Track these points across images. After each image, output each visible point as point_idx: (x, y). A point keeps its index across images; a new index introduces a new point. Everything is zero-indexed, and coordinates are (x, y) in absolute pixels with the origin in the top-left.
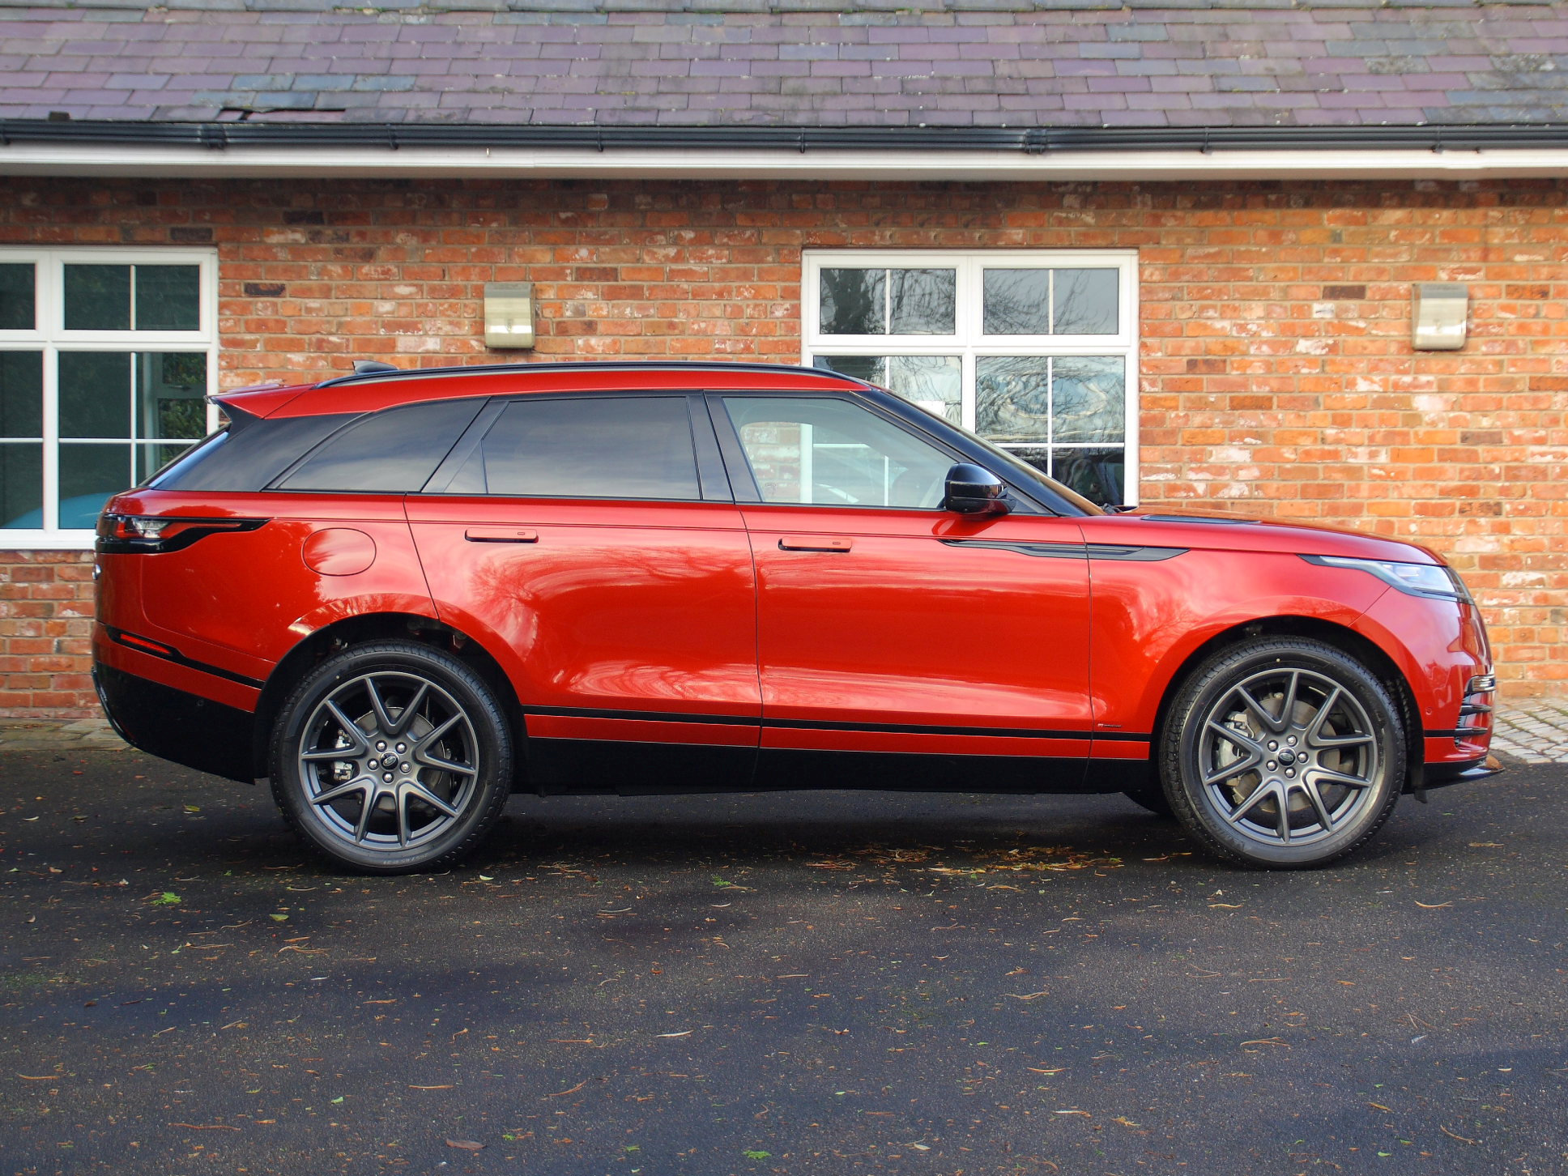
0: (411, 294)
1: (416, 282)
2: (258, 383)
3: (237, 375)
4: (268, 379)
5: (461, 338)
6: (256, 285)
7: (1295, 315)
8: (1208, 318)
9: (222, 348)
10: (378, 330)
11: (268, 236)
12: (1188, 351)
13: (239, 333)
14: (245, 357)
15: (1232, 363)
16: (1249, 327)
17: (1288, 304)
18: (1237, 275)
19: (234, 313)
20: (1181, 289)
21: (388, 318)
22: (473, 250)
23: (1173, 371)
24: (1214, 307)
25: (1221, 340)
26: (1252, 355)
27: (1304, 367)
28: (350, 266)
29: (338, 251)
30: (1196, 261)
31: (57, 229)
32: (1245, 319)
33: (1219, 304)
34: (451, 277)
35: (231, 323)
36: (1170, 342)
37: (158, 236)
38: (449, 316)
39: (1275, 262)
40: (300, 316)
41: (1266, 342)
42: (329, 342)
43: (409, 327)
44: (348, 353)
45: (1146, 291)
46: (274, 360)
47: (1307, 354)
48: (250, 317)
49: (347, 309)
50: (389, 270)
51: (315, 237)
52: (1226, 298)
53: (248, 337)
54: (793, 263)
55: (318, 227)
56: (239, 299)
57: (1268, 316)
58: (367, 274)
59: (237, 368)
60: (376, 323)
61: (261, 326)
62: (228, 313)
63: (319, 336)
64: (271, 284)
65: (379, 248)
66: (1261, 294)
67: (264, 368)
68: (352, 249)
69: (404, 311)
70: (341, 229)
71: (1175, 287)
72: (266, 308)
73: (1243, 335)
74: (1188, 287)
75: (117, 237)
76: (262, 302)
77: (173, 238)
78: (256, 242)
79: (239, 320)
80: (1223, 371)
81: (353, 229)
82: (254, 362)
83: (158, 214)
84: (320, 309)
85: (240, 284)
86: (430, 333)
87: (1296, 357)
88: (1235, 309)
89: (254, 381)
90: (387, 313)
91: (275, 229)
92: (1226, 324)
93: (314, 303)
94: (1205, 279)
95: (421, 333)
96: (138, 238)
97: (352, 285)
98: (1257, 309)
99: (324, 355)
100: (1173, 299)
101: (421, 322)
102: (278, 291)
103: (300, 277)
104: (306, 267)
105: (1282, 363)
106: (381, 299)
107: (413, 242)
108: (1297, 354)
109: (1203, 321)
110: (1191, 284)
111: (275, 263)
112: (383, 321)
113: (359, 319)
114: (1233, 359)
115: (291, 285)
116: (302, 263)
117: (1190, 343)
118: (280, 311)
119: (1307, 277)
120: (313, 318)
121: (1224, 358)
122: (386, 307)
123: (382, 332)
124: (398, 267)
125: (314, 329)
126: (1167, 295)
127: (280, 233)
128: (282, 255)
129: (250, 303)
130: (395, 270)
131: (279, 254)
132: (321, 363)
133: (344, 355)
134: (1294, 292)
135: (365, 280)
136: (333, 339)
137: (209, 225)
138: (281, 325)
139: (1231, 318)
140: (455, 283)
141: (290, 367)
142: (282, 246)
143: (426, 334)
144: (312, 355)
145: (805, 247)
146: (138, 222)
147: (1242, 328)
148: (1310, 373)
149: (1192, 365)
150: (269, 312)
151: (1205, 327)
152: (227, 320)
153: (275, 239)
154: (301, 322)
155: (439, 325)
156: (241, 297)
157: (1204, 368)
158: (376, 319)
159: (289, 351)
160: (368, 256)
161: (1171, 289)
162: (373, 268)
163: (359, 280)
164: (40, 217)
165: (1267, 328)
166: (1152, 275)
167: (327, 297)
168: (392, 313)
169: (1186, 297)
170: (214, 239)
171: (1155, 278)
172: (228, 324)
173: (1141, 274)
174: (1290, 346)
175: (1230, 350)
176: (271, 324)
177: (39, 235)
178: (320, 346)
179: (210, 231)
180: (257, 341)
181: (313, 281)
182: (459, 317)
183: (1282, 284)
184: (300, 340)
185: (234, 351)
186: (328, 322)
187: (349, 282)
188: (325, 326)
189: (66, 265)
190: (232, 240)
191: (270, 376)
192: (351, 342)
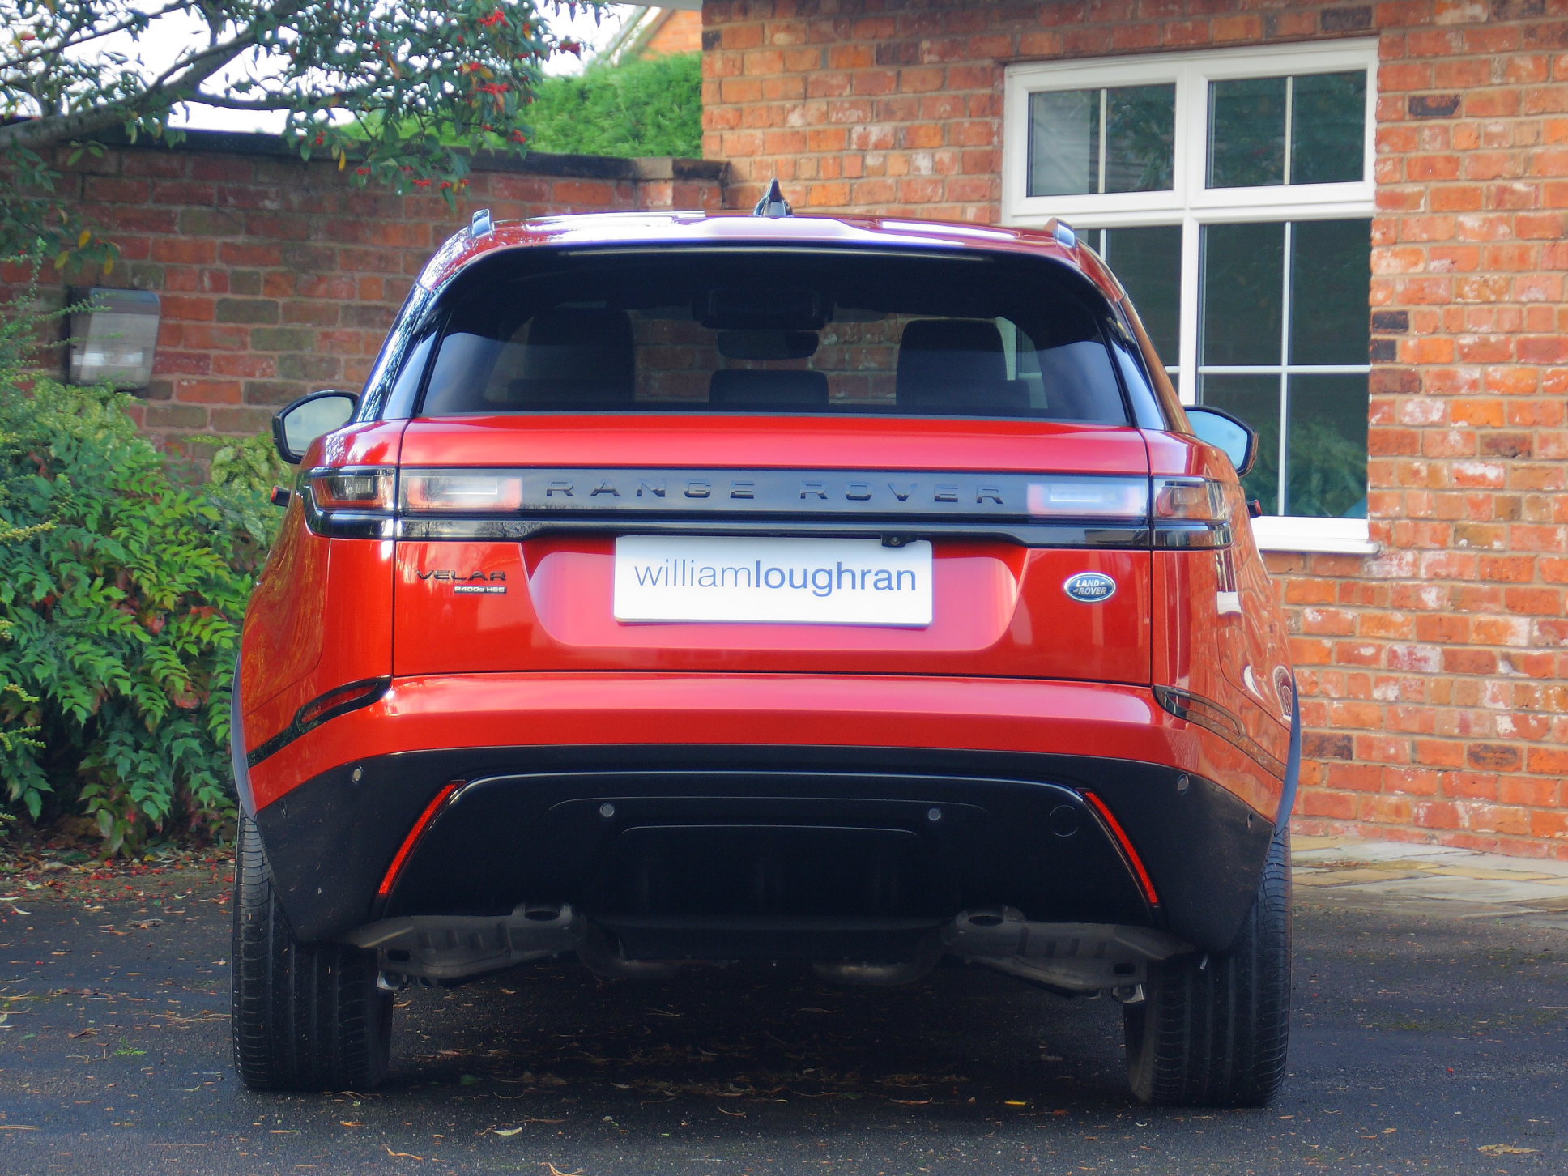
2: (1420, 267)
3: (1395, 255)
4: (1433, 259)
6: (1423, 98)
9: (1382, 210)
11: (1439, 13)
13: (1398, 182)
14: (1405, 223)
19: (1395, 149)
28: (1545, 54)
29: (1530, 32)
31: (1189, 25)
35: (1389, 166)
37: (1306, 27)
40: (1477, 149)
42: (1513, 192)
44: (1537, 209)
46: (1441, 228)
48: (1413, 155)
49: (1538, 134)
51: (1500, 9)
53: (1411, 189)
56: (1403, 124)
59: (1395, 243)
61: (1427, 169)
62: (1386, 148)
63: (1499, 182)
64: (1442, 96)
67: (1428, 241)
68: (1548, 27)
72: (1434, 138)
75: (1257, 34)
76: (1431, 128)
77: (1325, 28)
78: (1424, 24)
79: (1401, 160)
82: (1417, 231)
84: (1502, 136)
85: (1403, 99)
89: (1416, 264)
91: (1450, 1)
93: (1495, 126)
96: (1283, 31)
97: (1546, 90)
99: (1506, 215)
102: (1449, 108)
103: (1479, 83)
104: (1487, 63)
111: (1447, 60)
113: (1555, 150)
115: (1469, 95)
116: (1483, 57)
118: (1453, 141)
120: (1493, 151)
125: (1494, 170)
127: (1457, 6)
128: (1457, 43)
129: (1415, 130)
131: (1454, 44)
132: (1503, 230)
133: (1531, 215)
135: (1563, 80)
136: (1519, 186)
137: (1367, 2)
138: (1453, 162)
141: (1461, 238)
142: (1457, 28)
144: (1491, 216)
146: (1282, 6)
150: (1438, 144)
152: (1385, 161)
153: (1448, 17)
154: (1477, 158)
156: (1402, 119)
159: (1462, 211)
163: (1555, 80)
164: (1170, 7)
167: (1513, 113)
170: (1373, 24)
172: (1387, 169)
176: (1440, 166)
177: (1169, 36)
178: (1501, 199)
179: (1368, 11)
180: (1420, 194)
181: (1494, 88)
184: (1475, 190)
185: (1394, 214)
186: (1513, 157)
187: (1543, 85)
188: (1509, 165)
189: (1210, 83)
190: (1396, 23)
191: (1436, 255)
192: (1542, 191)
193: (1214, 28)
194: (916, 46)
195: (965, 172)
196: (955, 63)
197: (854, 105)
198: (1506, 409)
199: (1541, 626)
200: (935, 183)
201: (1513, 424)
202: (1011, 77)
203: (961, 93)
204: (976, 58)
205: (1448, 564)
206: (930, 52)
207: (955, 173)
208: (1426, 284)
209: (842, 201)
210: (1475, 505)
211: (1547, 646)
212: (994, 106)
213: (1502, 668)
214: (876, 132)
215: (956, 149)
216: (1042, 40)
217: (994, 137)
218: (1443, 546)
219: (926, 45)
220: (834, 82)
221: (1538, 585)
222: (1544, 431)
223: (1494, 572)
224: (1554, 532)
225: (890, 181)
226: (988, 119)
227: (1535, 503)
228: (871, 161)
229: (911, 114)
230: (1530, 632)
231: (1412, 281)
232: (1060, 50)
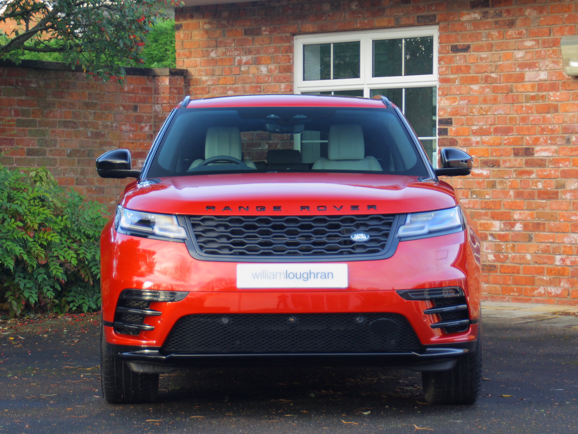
0: (532, 46)
1: (535, 38)
2: (457, 103)
3: (447, 99)
4: (461, 100)
5: (558, 71)
6: (456, 46)
9: (440, 84)
10: (516, 69)
11: (462, 16)
13: (448, 74)
14: (450, 88)
19: (446, 63)
21: (521, 61)
22: (566, 16)
28: (502, 30)
29: (496, 23)
31: (366, 21)
34: (554, 34)
35: (444, 69)
37: (411, 21)
38: (552, 58)
40: (477, 63)
42: (491, 77)
43: (531, 66)
44: (500, 83)
46: (464, 90)
48: (453, 65)
49: (500, 57)
50: (522, 32)
51: (485, 15)
53: (452, 76)
55: (486, 9)
56: (448, 55)
58: (510, 35)
59: (447, 95)
60: (515, 64)
61: (458, 70)
62: (443, 63)
63: (486, 74)
64: (464, 45)
65: (517, 19)
67: (459, 94)
68: (503, 21)
69: (529, 56)
70: (498, 9)
72: (461, 59)
75: (392, 24)
76: (459, 56)
77: (418, 22)
78: (456, 21)
79: (448, 67)
81: (503, 8)
82: (455, 91)
83: (411, 8)
84: (487, 58)
85: (449, 46)
86: (543, 69)
89: (455, 102)
90: (521, 58)
91: (466, 12)
93: (484, 55)
95: (537, 69)
96: (402, 23)
97: (503, 42)
99: (488, 85)
101: (538, 62)
102: (466, 49)
103: (477, 40)
104: (480, 33)
106: (518, 49)
107: (534, 14)
111: (465, 32)
112: (518, 63)
113: (507, 63)
115: (473, 44)
116: (479, 31)
118: (468, 60)
120: (483, 63)
122: (519, 54)
123: (518, 70)
124: (526, 30)
125: (483, 70)
127: (469, 14)
128: (469, 27)
129: (454, 56)
130: (525, 32)
131: (468, 27)
132: (487, 90)
133: (498, 85)
135: (510, 39)
136: (493, 75)
137: (434, 13)
138: (468, 68)
140: (556, 37)
141: (472, 93)
142: (469, 21)
143: (540, 70)
144: (483, 85)
146: (402, 14)
150: (462, 61)
152: (442, 67)
153: (465, 18)
154: (477, 66)
155: (547, 64)
156: (448, 53)
158: (515, 62)
159: (472, 84)
160: (511, 24)
162: (513, 32)
163: (506, 39)
164: (359, 15)
167: (491, 50)
168: (523, 58)
170: (437, 21)
172: (443, 70)
176: (463, 68)
177: (359, 25)
178: (487, 80)
179: (435, 16)
180: (456, 78)
181: (483, 42)
182: (558, 58)
184: (477, 77)
185: (446, 85)
186: (491, 65)
187: (502, 41)
188: (489, 68)
189: (373, 41)
190: (445, 20)
191: (462, 99)
192: (502, 77)
193: (376, 22)
194: (260, 29)
195: (280, 72)
196: (275, 35)
197: (236, 50)
198: (490, 151)
199: (504, 224)
200: (269, 76)
201: (492, 155)
202: (296, 39)
203: (278, 45)
204: (284, 33)
205: (469, 203)
206: (265, 31)
207: (276, 72)
208: (459, 109)
209: (232, 83)
210: (479, 183)
211: (507, 230)
212: (290, 50)
213: (490, 238)
214: (245, 59)
215: (276, 65)
216: (309, 27)
217: (290, 60)
218: (467, 197)
219: (264, 28)
220: (228, 41)
221: (503, 210)
222: (504, 158)
223: (486, 206)
224: (509, 192)
225: (251, 76)
226: (288, 54)
227: (501, 183)
228: (243, 69)
229: (258, 52)
230: (500, 226)
231: (454, 108)
232: (316, 30)
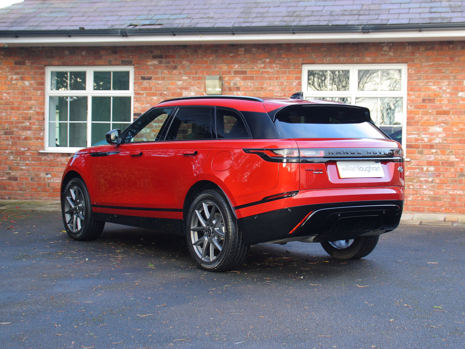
0: (187, 79)
1: (188, 75)
2: (144, 105)
3: (138, 103)
4: (147, 104)
5: (201, 92)
6: (144, 77)
7: (458, 84)
8: (429, 85)
9: (135, 95)
10: (177, 90)
11: (147, 62)
12: (423, 96)
13: (139, 91)
14: (141, 98)
15: (437, 100)
16: (443, 88)
17: (456, 81)
18: (439, 71)
19: (138, 85)
20: (421, 76)
21: (180, 86)
22: (205, 66)
23: (418, 102)
24: (431, 82)
25: (433, 92)
26: (444, 97)
27: (461, 101)
28: (170, 71)
29: (167, 67)
30: (426, 67)
31: (91, 61)
32: (441, 86)
33: (433, 81)
34: (198, 74)
35: (137, 88)
36: (417, 93)
37: (118, 63)
38: (198, 86)
39: (452, 67)
41: (448, 93)
42: (164, 93)
43: (186, 89)
44: (169, 96)
45: (410, 77)
46: (148, 99)
47: (462, 97)
48: (142, 86)
49: (169, 84)
50: (181, 72)
51: (160, 62)
52: (435, 79)
53: (142, 92)
54: (299, 68)
55: (161, 60)
57: (449, 85)
58: (175, 73)
59: (138, 101)
60: (177, 88)
61: (145, 89)
62: (136, 85)
63: (161, 92)
64: (148, 77)
65: (178, 65)
66: (447, 77)
67: (146, 101)
68: (170, 66)
69: (185, 84)
70: (168, 60)
71: (418, 76)
72: (146, 83)
73: (441, 91)
74: (423, 76)
75: (106, 64)
76: (146, 82)
77: (122, 63)
78: (144, 64)
79: (139, 87)
80: (434, 102)
81: (171, 60)
82: (143, 99)
83: (118, 56)
84: (162, 84)
85: (140, 76)
86: (192, 90)
87: (458, 98)
88: (438, 82)
90: (180, 85)
91: (149, 60)
92: (435, 87)
93: (160, 82)
94: (429, 73)
95: (190, 90)
96: (113, 63)
98: (446, 82)
99: (162, 97)
100: (418, 79)
101: (189, 87)
102: (150, 79)
103: (156, 74)
104: (158, 71)
105: (453, 100)
106: (179, 80)
107: (188, 64)
108: (459, 97)
109: (427, 86)
110: (424, 75)
111: (149, 70)
112: (179, 87)
113: (172, 87)
114: (438, 98)
115: (154, 77)
116: (157, 70)
117: (423, 93)
118: (151, 84)
119: (462, 72)
120: (159, 86)
121: (434, 98)
122: (180, 83)
123: (179, 90)
124: (183, 71)
125: (160, 89)
126: (416, 78)
127: (151, 61)
128: (151, 68)
129: (142, 82)
130: (182, 72)
131: (150, 68)
132: (162, 100)
134: (458, 77)
135: (174, 75)
136: (165, 92)
137: (132, 59)
138: (151, 89)
139: (437, 85)
140: (199, 75)
141: (153, 101)
142: (151, 65)
143: (191, 91)
144: (159, 97)
145: (303, 64)
146: (112, 59)
147: (440, 88)
148: (463, 103)
149: (424, 100)
150: (148, 84)
151: (428, 88)
152: (136, 87)
153: (149, 63)
154: (156, 87)
155: (195, 88)
156: (140, 80)
157: (428, 101)
158: (177, 86)
159: (153, 96)
160: (175, 68)
161: (417, 76)
162: (176, 71)
163: (172, 75)
164: (86, 58)
165: (449, 88)
166: (411, 72)
167: (164, 80)
168: (182, 85)
169: (422, 79)
170: (133, 63)
171: (412, 72)
173: (408, 71)
174: (456, 94)
175: (436, 95)
176: (148, 88)
177: (86, 63)
178: (161, 94)
179: (132, 61)
180: (144, 93)
181: (160, 75)
182: (201, 86)
183: (454, 74)
184: (156, 93)
185: (138, 96)
186: (164, 88)
187: (170, 76)
188: (163, 89)
189: (94, 72)
190: (138, 63)
191: (147, 103)
192: (170, 93)
193: (97, 62)
194: (25, 62)
195: (37, 85)
196: (35, 65)
197: (9, 72)
200: (30, 87)
202: (47, 68)
203: (36, 71)
204: (40, 64)
206: (28, 63)
207: (35, 85)
208: (145, 108)
209: (6, 89)
212: (43, 74)
214: (15, 77)
215: (35, 81)
216: (56, 62)
217: (43, 79)
219: (27, 62)
220: (4, 67)
225: (18, 86)
226: (43, 76)
228: (13, 82)
229: (23, 74)
231: (142, 108)
232: (60, 64)
